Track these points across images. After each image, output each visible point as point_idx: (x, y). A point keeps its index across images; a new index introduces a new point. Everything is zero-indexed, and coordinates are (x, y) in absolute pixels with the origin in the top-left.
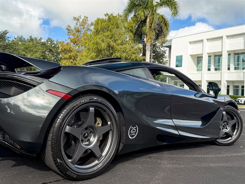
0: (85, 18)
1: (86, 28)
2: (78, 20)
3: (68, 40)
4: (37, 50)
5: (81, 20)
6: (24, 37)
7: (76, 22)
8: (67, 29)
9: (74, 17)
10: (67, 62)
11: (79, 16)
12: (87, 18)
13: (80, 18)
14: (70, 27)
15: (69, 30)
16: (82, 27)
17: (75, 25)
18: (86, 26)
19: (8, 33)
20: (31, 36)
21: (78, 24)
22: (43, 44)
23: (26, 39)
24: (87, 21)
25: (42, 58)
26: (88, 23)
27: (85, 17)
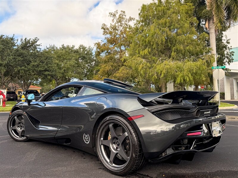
0: (122, 13)
1: (124, 25)
2: (114, 15)
3: (104, 40)
4: (71, 57)
5: (117, 16)
6: (56, 46)
7: (112, 18)
8: (102, 28)
9: (110, 13)
10: (106, 66)
11: (115, 11)
12: (124, 12)
13: (117, 13)
14: (105, 25)
15: (104, 29)
16: (119, 24)
17: (111, 22)
18: (123, 23)
19: (39, 40)
20: (63, 45)
21: (115, 21)
22: (76, 52)
23: (58, 48)
24: (124, 16)
25: (77, 65)
26: (126, 18)
27: (122, 11)
